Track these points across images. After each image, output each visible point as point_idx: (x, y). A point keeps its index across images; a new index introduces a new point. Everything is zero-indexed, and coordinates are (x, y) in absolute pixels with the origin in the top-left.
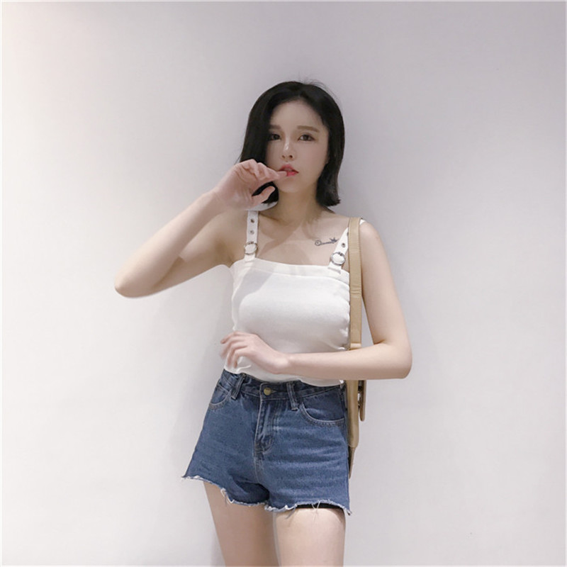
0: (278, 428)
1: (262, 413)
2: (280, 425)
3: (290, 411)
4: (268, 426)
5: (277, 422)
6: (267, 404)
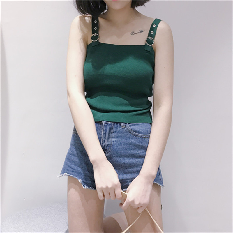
0: (114, 139)
1: (104, 131)
2: (115, 138)
3: (121, 129)
4: (108, 138)
5: (114, 135)
6: (106, 126)
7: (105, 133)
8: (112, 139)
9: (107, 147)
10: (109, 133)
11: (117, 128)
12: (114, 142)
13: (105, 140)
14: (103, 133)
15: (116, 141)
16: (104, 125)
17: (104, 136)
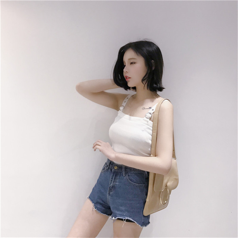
1: (112, 176)
3: (122, 177)
4: (114, 182)
5: (117, 181)
6: (114, 173)
7: (113, 178)
8: (116, 183)
9: (112, 187)
10: (115, 178)
11: (120, 176)
12: (117, 185)
13: (111, 183)
14: (111, 178)
15: (118, 185)
16: (113, 172)
17: (111, 180)
